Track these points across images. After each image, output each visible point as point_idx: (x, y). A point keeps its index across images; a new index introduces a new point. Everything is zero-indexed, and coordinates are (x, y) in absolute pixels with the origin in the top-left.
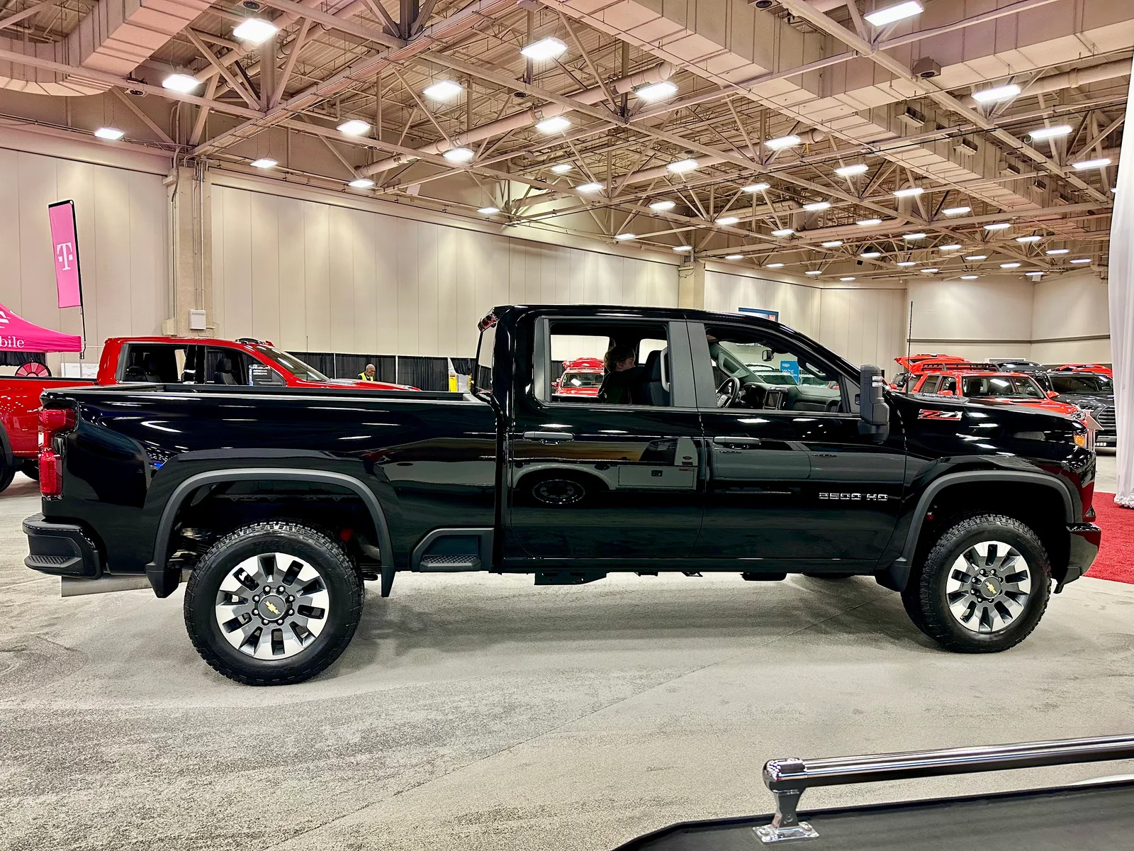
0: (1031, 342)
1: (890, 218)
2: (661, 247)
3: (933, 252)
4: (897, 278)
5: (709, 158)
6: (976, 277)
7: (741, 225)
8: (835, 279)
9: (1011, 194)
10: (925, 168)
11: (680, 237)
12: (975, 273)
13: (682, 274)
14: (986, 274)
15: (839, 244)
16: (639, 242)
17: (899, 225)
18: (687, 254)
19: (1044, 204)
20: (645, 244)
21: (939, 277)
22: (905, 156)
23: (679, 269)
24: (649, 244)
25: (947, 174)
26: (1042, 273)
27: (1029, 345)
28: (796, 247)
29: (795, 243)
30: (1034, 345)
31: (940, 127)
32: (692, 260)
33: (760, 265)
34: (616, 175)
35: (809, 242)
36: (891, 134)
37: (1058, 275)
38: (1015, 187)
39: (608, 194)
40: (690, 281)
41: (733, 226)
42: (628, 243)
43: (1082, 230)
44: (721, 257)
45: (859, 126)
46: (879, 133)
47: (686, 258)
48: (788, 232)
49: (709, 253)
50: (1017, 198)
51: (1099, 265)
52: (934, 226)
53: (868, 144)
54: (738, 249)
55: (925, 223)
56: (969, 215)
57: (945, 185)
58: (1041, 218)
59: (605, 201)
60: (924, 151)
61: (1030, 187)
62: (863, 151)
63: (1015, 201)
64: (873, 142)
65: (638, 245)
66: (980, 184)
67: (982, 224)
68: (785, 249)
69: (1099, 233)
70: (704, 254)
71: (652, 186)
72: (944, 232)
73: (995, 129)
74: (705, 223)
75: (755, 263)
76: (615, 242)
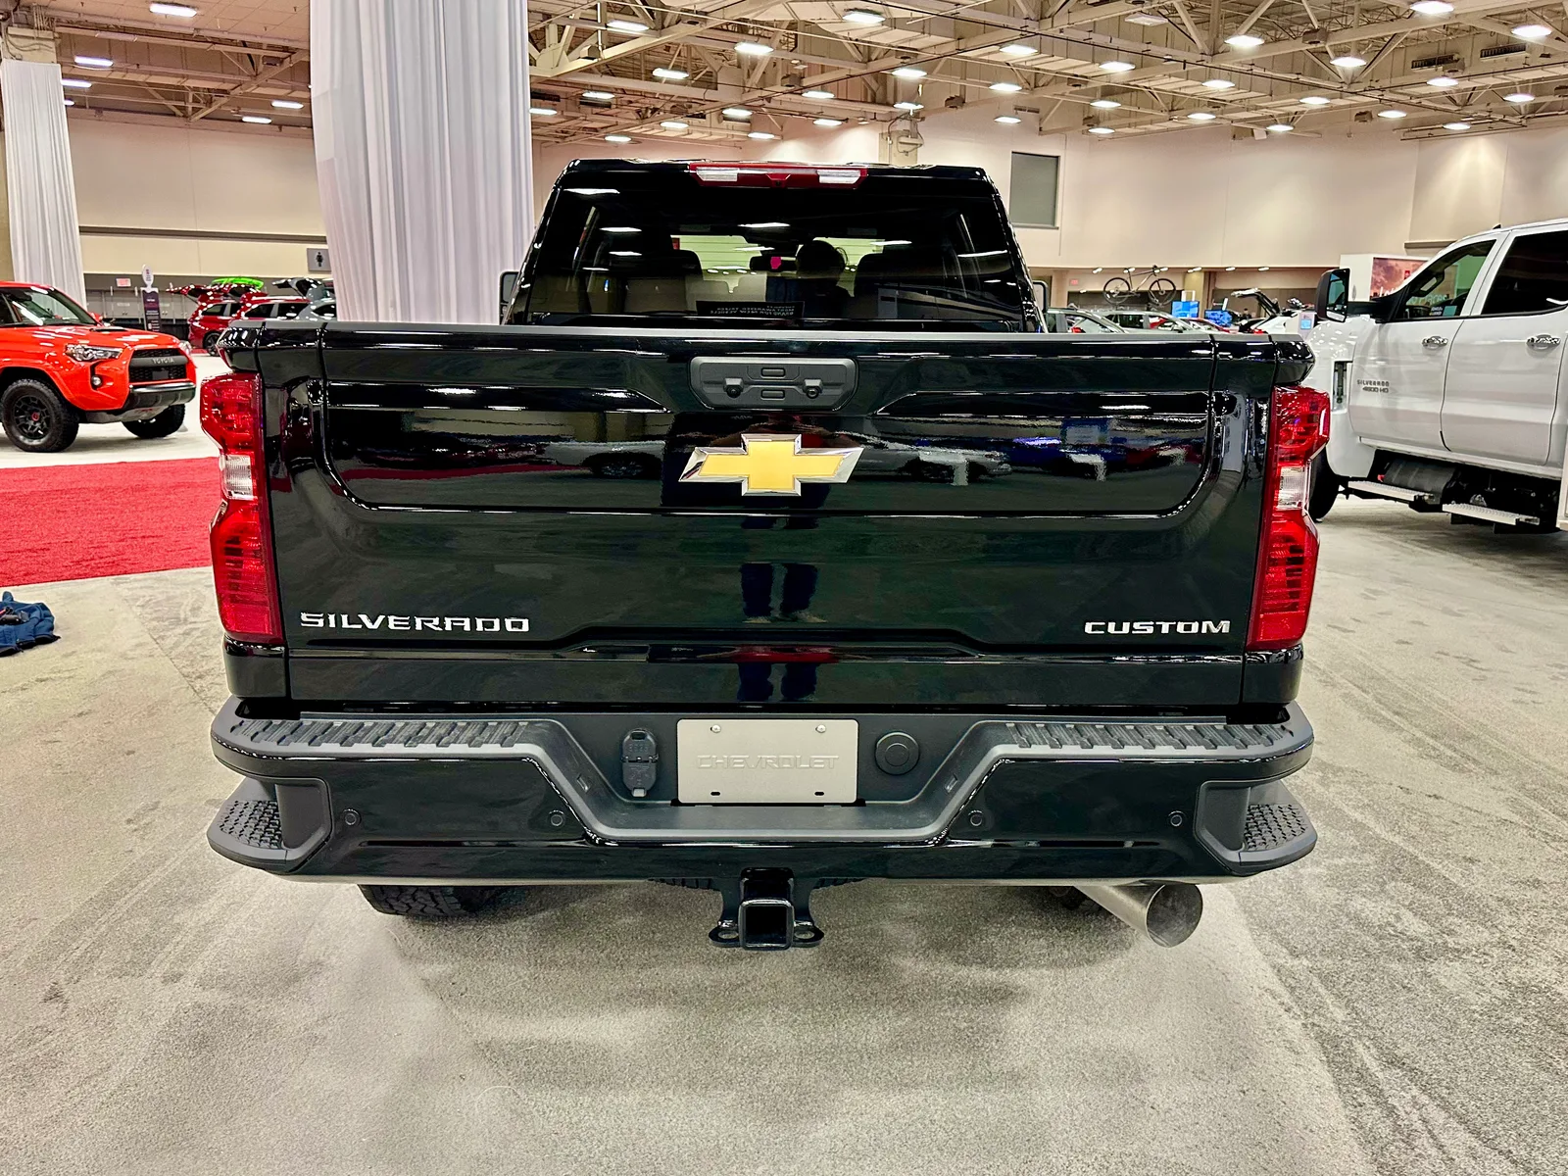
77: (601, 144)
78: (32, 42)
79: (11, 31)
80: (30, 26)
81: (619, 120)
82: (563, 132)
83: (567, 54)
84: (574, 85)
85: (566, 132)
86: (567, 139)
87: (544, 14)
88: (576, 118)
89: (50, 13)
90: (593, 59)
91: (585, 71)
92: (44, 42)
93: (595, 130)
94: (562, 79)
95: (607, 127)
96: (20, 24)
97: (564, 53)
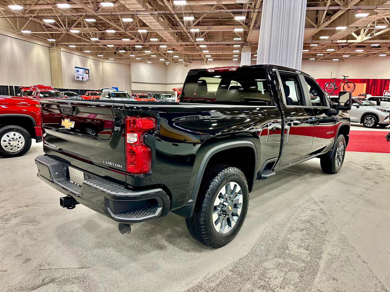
0: (166, 84)
1: (133, 39)
2: (41, 38)
3: (139, 52)
4: (127, 60)
5: (75, 5)
6: (151, 62)
7: (80, 34)
8: (107, 59)
9: (170, 36)
10: (150, 23)
11: (49, 35)
12: (151, 61)
13: (51, 51)
14: (155, 62)
15: (113, 46)
16: (31, 35)
17: (135, 42)
18: (53, 43)
19: (177, 41)
20: (34, 36)
21: (140, 61)
22: (146, 18)
23: (50, 49)
24: (36, 36)
25: (156, 26)
26: (169, 63)
27: (166, 85)
28: (98, 45)
29: (97, 44)
30: (167, 85)
31: (156, 10)
32: (55, 45)
33: (81, 51)
34: (25, 4)
35: (103, 44)
36: (144, 9)
37: (173, 63)
38: (172, 34)
39: (24, 11)
40: (55, 54)
41: (77, 34)
42: (27, 35)
43: (184, 50)
44: (67, 46)
45: (135, 4)
46: (140, 8)
47: (52, 44)
48: (97, 39)
49: (62, 43)
50: (172, 38)
51: (185, 61)
52: (146, 44)
53: (136, 11)
54: (75, 43)
55: (143, 42)
56: (157, 41)
57: (153, 30)
58: (176, 45)
59: (22, 15)
60: (152, 17)
61: (174, 35)
62: (134, 14)
63: (171, 38)
64: (137, 11)
65: (31, 36)
66: (163, 32)
67: (159, 45)
68: (94, 45)
69: (187, 52)
70: (60, 43)
71: (37, 12)
72: (148, 46)
73: (175, 14)
74: (65, 31)
75: (80, 50)
76: (20, 34)
77: (378, 57)
78: (247, 48)
79: (244, 47)
80: (247, 46)
81: (383, 51)
82: (367, 55)
83: (366, 36)
84: (368, 43)
85: (368, 55)
86: (368, 57)
87: (356, 27)
88: (370, 51)
89: (251, 43)
90: (372, 36)
91: (369, 40)
92: (249, 48)
93: (376, 54)
94: (364, 42)
95: (379, 53)
96: (245, 45)
97: (365, 36)
